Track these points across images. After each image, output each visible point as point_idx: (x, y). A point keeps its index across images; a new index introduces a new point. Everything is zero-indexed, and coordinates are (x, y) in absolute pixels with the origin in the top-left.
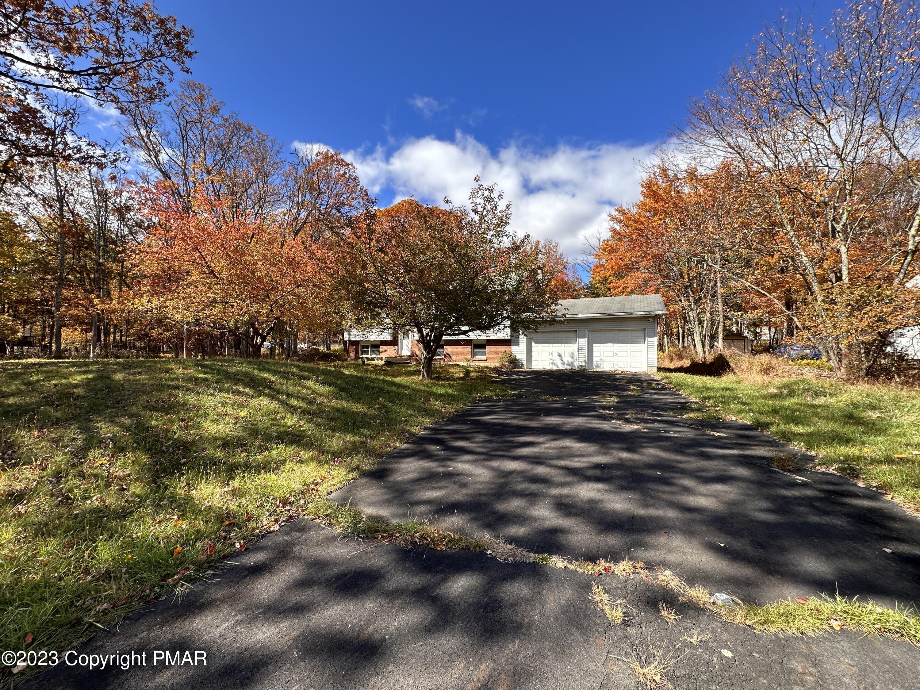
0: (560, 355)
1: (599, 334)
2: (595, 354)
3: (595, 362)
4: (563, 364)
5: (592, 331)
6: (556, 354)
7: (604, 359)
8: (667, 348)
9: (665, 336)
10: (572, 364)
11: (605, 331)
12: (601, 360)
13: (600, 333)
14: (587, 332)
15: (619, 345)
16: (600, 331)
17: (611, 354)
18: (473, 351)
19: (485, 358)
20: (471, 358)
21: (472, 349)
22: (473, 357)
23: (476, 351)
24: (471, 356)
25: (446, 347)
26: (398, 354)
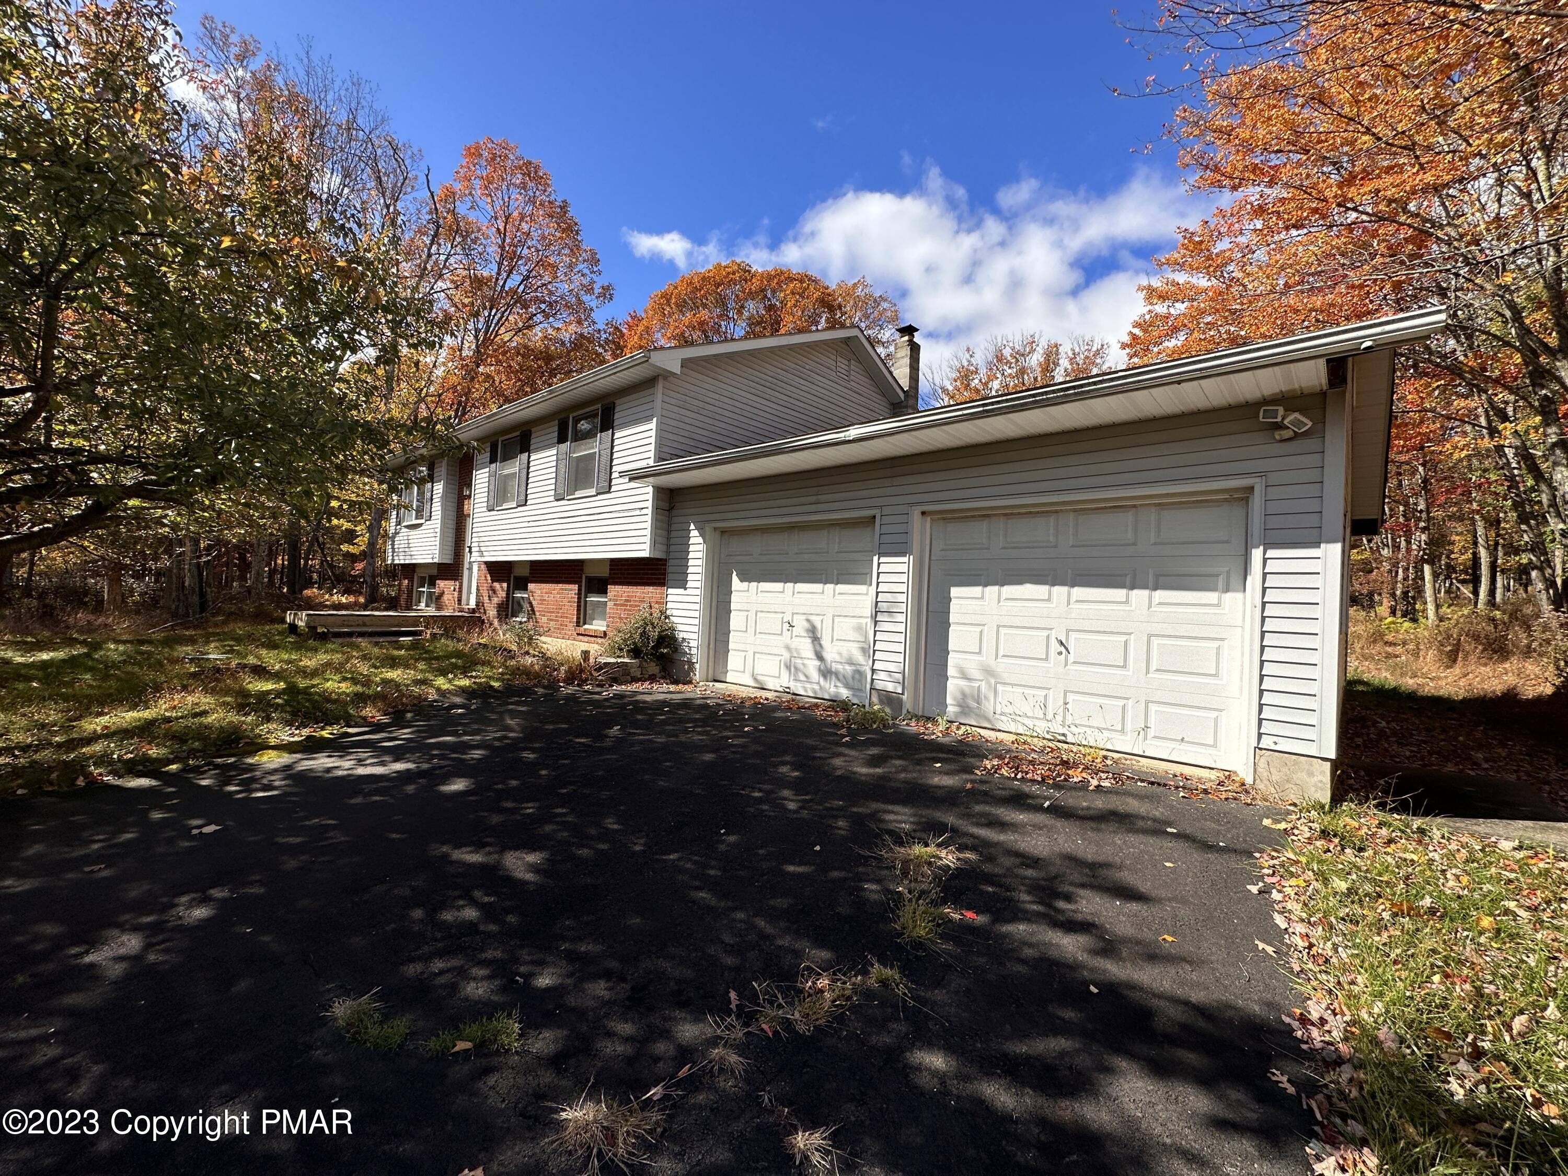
0: (814, 635)
1: (978, 532)
2: (957, 638)
3: (954, 685)
4: (826, 673)
5: (946, 517)
6: (801, 625)
7: (1001, 666)
8: (1431, 607)
9: (1427, 568)
10: (855, 680)
11: (1010, 514)
12: (989, 672)
13: (984, 525)
14: (919, 528)
15: (1079, 592)
16: (985, 515)
17: (1034, 643)
18: (579, 602)
19: (604, 629)
20: (578, 624)
21: (579, 594)
22: (585, 623)
23: (586, 602)
24: (578, 618)
25: (531, 586)
26: (460, 604)
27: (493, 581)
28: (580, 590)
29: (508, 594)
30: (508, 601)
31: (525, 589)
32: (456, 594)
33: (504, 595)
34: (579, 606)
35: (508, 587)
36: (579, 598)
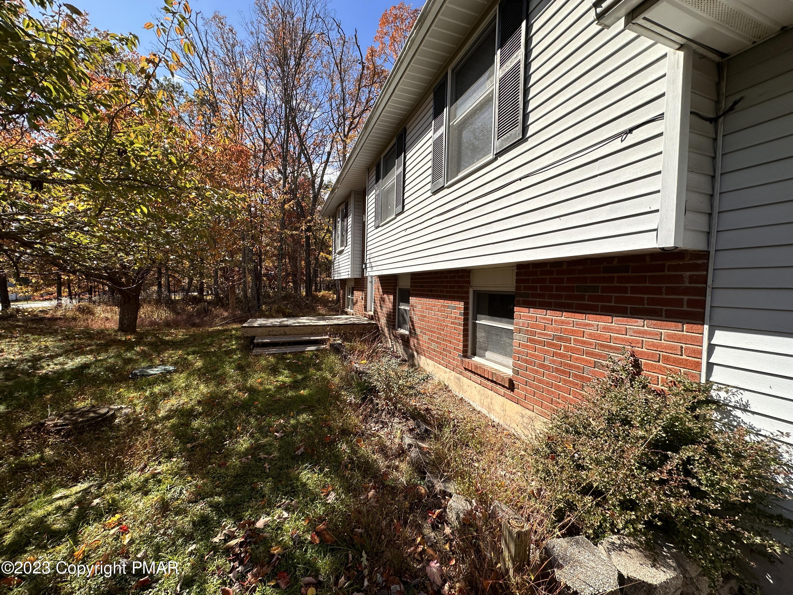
18: (466, 325)
19: (509, 372)
20: (465, 355)
21: (466, 314)
22: (474, 354)
23: (475, 325)
24: (465, 346)
25: (413, 300)
26: (366, 310)
27: (384, 293)
28: (466, 309)
29: (394, 306)
30: (394, 312)
31: (407, 302)
32: (363, 301)
33: (391, 307)
34: (465, 331)
35: (394, 299)
36: (466, 320)
